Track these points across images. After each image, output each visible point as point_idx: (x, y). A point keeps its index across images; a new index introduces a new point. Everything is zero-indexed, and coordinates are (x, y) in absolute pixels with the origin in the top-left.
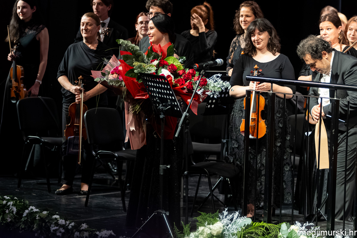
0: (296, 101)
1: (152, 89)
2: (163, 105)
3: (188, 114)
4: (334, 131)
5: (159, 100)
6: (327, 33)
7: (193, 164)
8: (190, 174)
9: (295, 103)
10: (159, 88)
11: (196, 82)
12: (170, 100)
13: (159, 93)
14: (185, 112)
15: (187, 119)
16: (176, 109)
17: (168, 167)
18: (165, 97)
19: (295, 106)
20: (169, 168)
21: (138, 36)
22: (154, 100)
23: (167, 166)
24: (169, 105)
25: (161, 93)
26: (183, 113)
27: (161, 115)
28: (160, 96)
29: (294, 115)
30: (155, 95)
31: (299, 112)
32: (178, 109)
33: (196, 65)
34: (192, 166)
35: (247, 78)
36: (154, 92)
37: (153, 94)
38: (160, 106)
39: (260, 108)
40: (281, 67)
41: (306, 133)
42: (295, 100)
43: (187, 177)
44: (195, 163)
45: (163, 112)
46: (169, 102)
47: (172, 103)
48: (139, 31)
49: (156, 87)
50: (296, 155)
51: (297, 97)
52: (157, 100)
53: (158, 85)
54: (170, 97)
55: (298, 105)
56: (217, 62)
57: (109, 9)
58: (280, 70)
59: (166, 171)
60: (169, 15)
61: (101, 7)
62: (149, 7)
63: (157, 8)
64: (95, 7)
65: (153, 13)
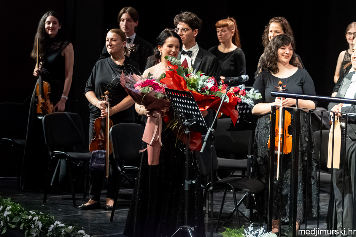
0: (321, 116)
1: (178, 105)
2: (188, 120)
3: (213, 130)
5: (185, 116)
7: (218, 180)
8: (215, 190)
9: (320, 118)
10: (184, 103)
11: (222, 98)
12: (195, 116)
13: (184, 108)
15: (213, 135)
16: (201, 124)
18: (191, 113)
19: (319, 122)
20: (194, 184)
22: (179, 115)
23: (192, 182)
24: (194, 121)
25: (186, 109)
28: (185, 111)
29: (320, 131)
30: (180, 111)
31: (324, 128)
32: (204, 125)
33: (221, 81)
36: (179, 107)
37: (178, 110)
38: (185, 122)
40: (302, 81)
42: (320, 116)
43: (212, 192)
45: (188, 128)
46: (195, 118)
47: (198, 118)
49: (182, 103)
51: (322, 112)
52: (183, 115)
53: (183, 101)
54: (196, 113)
55: (323, 121)
56: (242, 78)
57: (136, 25)
58: (302, 84)
59: (191, 186)
60: (197, 30)
61: (130, 23)
62: (177, 23)
63: (183, 23)
64: (124, 23)
65: (180, 29)
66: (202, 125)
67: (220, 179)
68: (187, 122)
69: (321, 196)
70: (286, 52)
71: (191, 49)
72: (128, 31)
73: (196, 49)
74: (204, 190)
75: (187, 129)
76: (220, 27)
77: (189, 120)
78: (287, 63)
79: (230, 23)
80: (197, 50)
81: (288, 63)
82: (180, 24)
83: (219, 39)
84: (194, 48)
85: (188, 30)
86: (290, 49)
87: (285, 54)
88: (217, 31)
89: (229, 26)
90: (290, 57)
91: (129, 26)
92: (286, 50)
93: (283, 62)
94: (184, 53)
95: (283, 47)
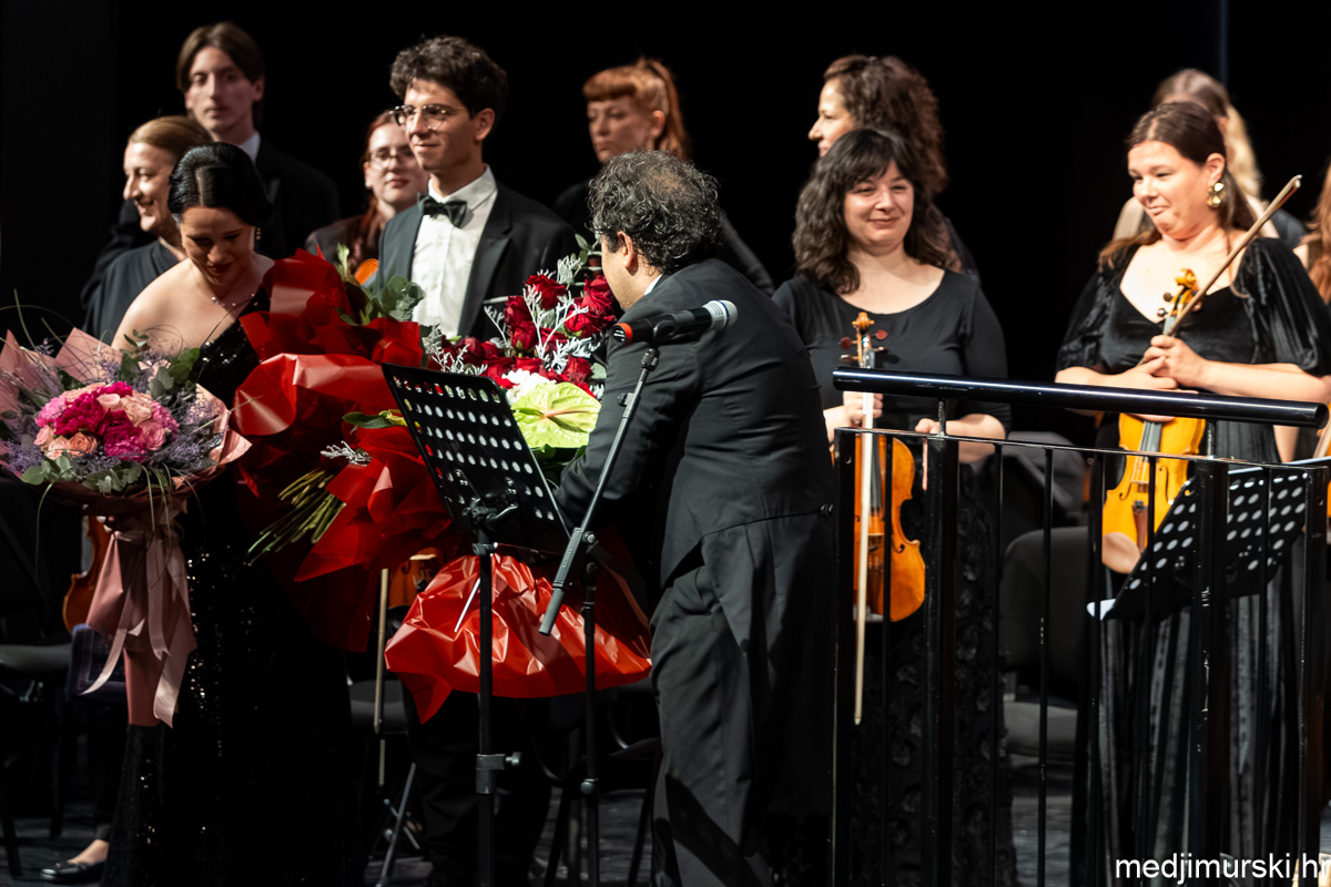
0: (1047, 470)
1: (439, 434)
2: (483, 499)
3: (591, 537)
4: (1208, 596)
5: (469, 480)
6: (1157, 190)
7: (621, 748)
8: (603, 792)
9: (1042, 478)
10: (466, 427)
11: (623, 401)
12: (512, 479)
13: (466, 449)
14: (579, 525)
15: (590, 558)
16: (539, 514)
17: (510, 763)
18: (494, 465)
19: (1041, 493)
20: (516, 766)
21: (376, 212)
22: (446, 478)
23: (508, 759)
24: (511, 499)
25: (476, 450)
26: (571, 532)
27: (476, 542)
28: (472, 461)
29: (1040, 533)
30: (450, 458)
31: (1061, 517)
32: (551, 517)
33: (620, 329)
34: (614, 754)
35: (836, 377)
36: (445, 444)
37: (441, 456)
38: (473, 505)
39: (895, 493)
40: (961, 330)
41: (1091, 608)
42: (1041, 469)
43: (592, 800)
44: (627, 743)
45: (486, 531)
46: (512, 487)
47: (525, 490)
48: (377, 190)
49: (455, 426)
50: (1049, 700)
51: (1049, 453)
52: (462, 478)
53: (462, 418)
54: (516, 467)
55: (1054, 488)
56: (707, 315)
57: (258, 96)
58: (961, 343)
59: (503, 776)
60: (489, 115)
61: (230, 88)
62: (404, 85)
63: (433, 86)
64: (211, 86)
65: (418, 111)
66: (545, 515)
67: (624, 746)
68: (479, 504)
69: (1052, 807)
70: (879, 206)
71: (462, 193)
72: (230, 121)
73: (484, 192)
74: (557, 791)
75: (481, 535)
76: (599, 98)
77: (488, 495)
78: (895, 248)
79: (643, 83)
80: (487, 199)
81: (900, 250)
82: (418, 90)
83: (598, 148)
84: (475, 190)
85: (450, 112)
86: (896, 189)
87: (878, 215)
88: (591, 114)
89: (640, 94)
90: (906, 221)
91: (227, 101)
92: (877, 194)
93: (874, 243)
94: (433, 209)
95: (864, 186)
